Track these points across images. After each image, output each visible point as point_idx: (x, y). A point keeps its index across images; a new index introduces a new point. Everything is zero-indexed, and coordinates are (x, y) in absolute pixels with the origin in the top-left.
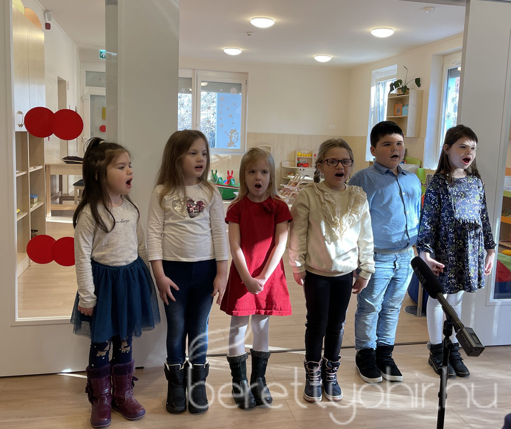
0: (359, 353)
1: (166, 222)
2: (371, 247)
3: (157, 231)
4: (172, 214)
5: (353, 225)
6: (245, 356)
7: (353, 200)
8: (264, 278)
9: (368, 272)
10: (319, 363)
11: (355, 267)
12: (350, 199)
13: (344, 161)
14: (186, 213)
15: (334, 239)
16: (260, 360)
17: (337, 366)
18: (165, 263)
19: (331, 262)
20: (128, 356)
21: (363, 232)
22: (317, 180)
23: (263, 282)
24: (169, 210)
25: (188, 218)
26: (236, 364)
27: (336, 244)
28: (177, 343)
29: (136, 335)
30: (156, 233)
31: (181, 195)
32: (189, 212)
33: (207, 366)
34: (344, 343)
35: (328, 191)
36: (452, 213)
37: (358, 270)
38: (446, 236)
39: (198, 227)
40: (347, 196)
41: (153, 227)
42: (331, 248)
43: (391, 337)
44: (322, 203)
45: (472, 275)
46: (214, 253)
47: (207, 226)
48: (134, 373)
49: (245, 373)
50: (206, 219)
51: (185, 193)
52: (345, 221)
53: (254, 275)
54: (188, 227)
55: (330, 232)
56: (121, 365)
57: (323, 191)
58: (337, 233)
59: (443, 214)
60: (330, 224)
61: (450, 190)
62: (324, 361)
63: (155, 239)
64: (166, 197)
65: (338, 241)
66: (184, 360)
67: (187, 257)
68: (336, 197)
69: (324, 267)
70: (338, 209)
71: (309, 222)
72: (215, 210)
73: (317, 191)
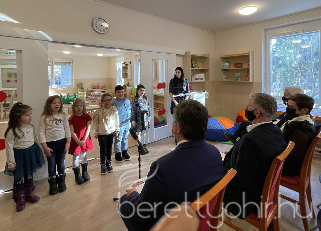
0: (116, 155)
1: (47, 128)
2: (119, 124)
3: (43, 132)
4: (49, 125)
5: (113, 118)
6: (79, 166)
7: (113, 111)
8: (84, 140)
9: (118, 132)
10: (105, 162)
11: (114, 130)
12: (112, 111)
13: (109, 100)
14: (55, 124)
15: (107, 124)
16: (84, 166)
17: (111, 161)
18: (47, 143)
19: (106, 131)
20: (32, 180)
21: (116, 119)
22: (101, 106)
23: (84, 142)
24: (48, 124)
25: (56, 126)
26: (76, 170)
27: (108, 126)
28: (53, 169)
29: (34, 172)
30: (43, 133)
31: (52, 117)
32: (56, 123)
33: (65, 174)
34: (112, 152)
35: (105, 109)
36: (140, 109)
37: (115, 131)
38: (139, 115)
39: (59, 128)
40: (111, 110)
41: (42, 131)
42: (106, 127)
43: (126, 147)
44: (103, 114)
45: (145, 126)
46: (66, 136)
47: (63, 127)
48: (34, 185)
49: (79, 172)
50: (62, 125)
51: (53, 117)
52: (110, 118)
53: (80, 140)
54: (56, 129)
55: (106, 122)
56: (29, 184)
57: (103, 110)
58: (108, 123)
59: (138, 110)
60: (106, 120)
61: (139, 102)
62: (107, 160)
63: (42, 135)
64: (47, 120)
65: (109, 124)
66: (56, 174)
67: (56, 139)
68: (107, 111)
69: (104, 133)
70: (108, 115)
71: (99, 120)
72: (65, 121)
73: (101, 110)
